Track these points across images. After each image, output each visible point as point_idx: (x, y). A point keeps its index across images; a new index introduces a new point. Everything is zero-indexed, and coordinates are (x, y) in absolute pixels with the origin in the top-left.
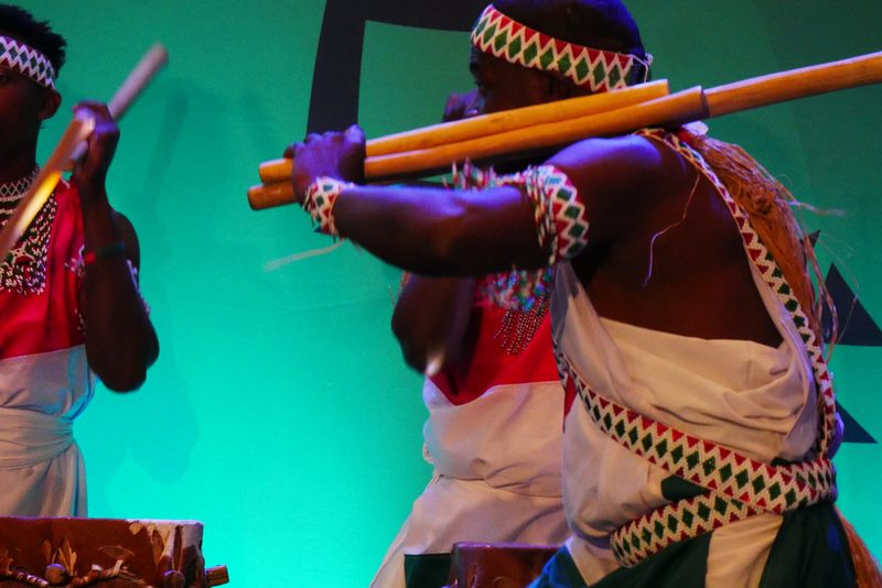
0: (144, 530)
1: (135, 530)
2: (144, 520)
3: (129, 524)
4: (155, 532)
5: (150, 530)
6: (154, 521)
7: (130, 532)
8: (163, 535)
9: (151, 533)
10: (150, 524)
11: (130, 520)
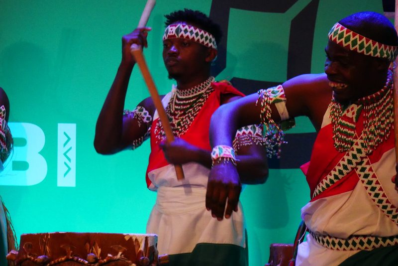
0: (131, 239)
1: (127, 238)
2: (131, 234)
3: (124, 236)
4: (136, 240)
5: (134, 239)
6: (135, 234)
7: (125, 240)
8: (140, 241)
9: (134, 240)
10: (134, 236)
11: (125, 234)
